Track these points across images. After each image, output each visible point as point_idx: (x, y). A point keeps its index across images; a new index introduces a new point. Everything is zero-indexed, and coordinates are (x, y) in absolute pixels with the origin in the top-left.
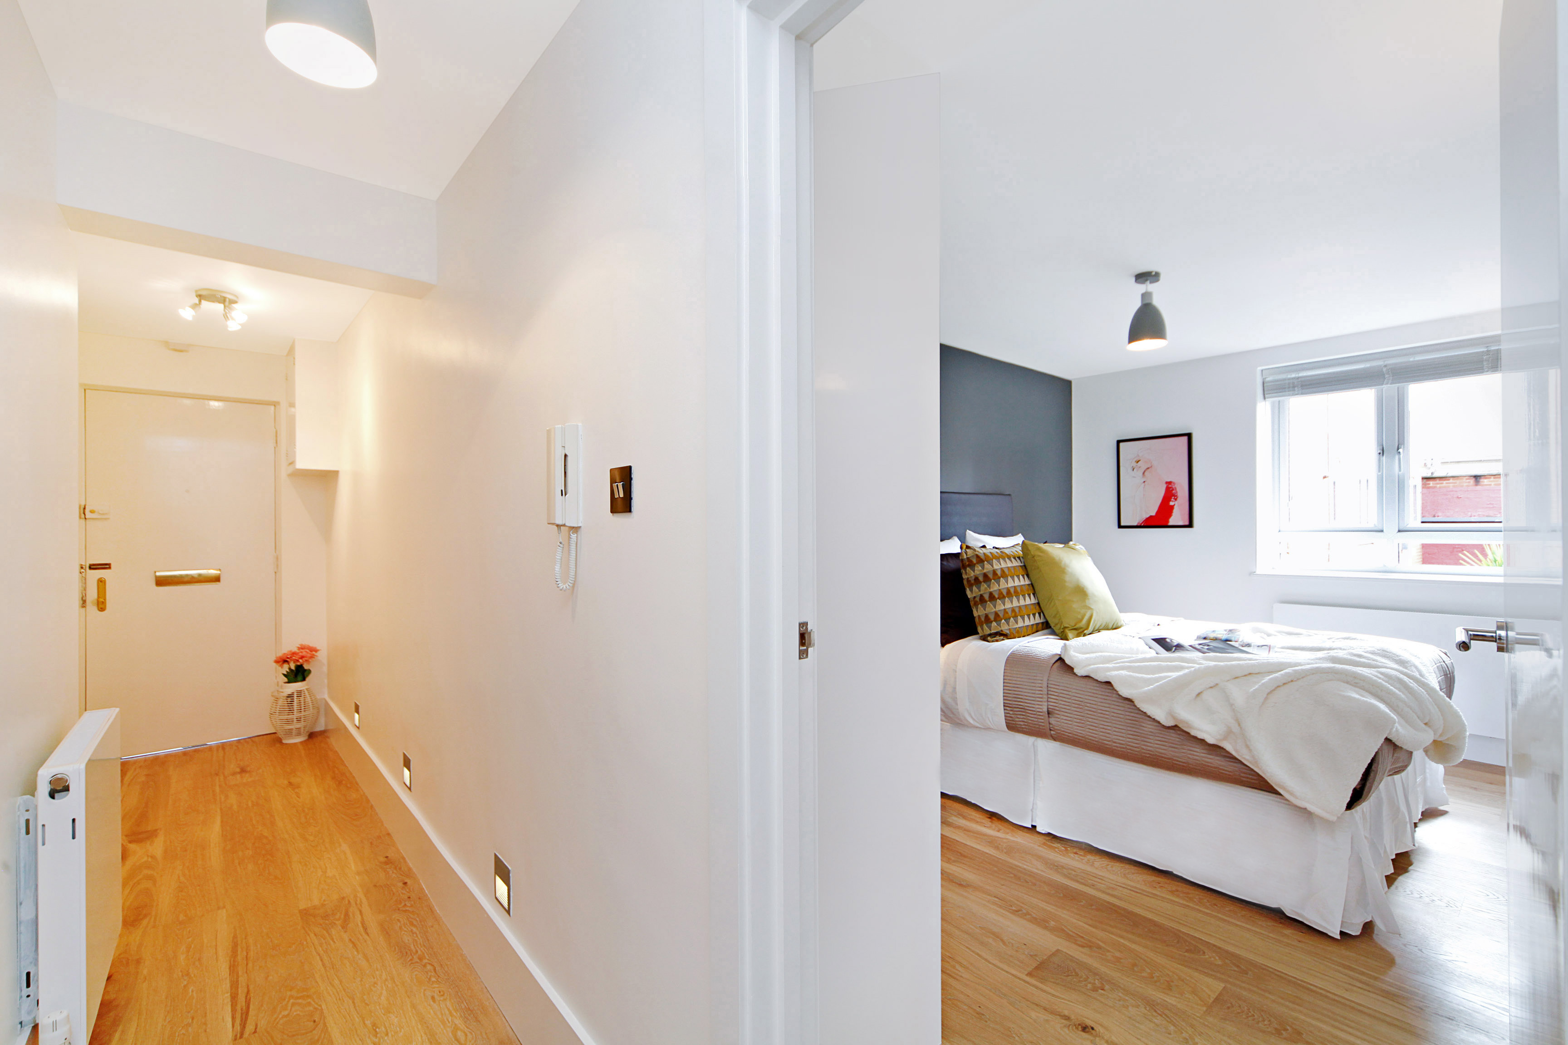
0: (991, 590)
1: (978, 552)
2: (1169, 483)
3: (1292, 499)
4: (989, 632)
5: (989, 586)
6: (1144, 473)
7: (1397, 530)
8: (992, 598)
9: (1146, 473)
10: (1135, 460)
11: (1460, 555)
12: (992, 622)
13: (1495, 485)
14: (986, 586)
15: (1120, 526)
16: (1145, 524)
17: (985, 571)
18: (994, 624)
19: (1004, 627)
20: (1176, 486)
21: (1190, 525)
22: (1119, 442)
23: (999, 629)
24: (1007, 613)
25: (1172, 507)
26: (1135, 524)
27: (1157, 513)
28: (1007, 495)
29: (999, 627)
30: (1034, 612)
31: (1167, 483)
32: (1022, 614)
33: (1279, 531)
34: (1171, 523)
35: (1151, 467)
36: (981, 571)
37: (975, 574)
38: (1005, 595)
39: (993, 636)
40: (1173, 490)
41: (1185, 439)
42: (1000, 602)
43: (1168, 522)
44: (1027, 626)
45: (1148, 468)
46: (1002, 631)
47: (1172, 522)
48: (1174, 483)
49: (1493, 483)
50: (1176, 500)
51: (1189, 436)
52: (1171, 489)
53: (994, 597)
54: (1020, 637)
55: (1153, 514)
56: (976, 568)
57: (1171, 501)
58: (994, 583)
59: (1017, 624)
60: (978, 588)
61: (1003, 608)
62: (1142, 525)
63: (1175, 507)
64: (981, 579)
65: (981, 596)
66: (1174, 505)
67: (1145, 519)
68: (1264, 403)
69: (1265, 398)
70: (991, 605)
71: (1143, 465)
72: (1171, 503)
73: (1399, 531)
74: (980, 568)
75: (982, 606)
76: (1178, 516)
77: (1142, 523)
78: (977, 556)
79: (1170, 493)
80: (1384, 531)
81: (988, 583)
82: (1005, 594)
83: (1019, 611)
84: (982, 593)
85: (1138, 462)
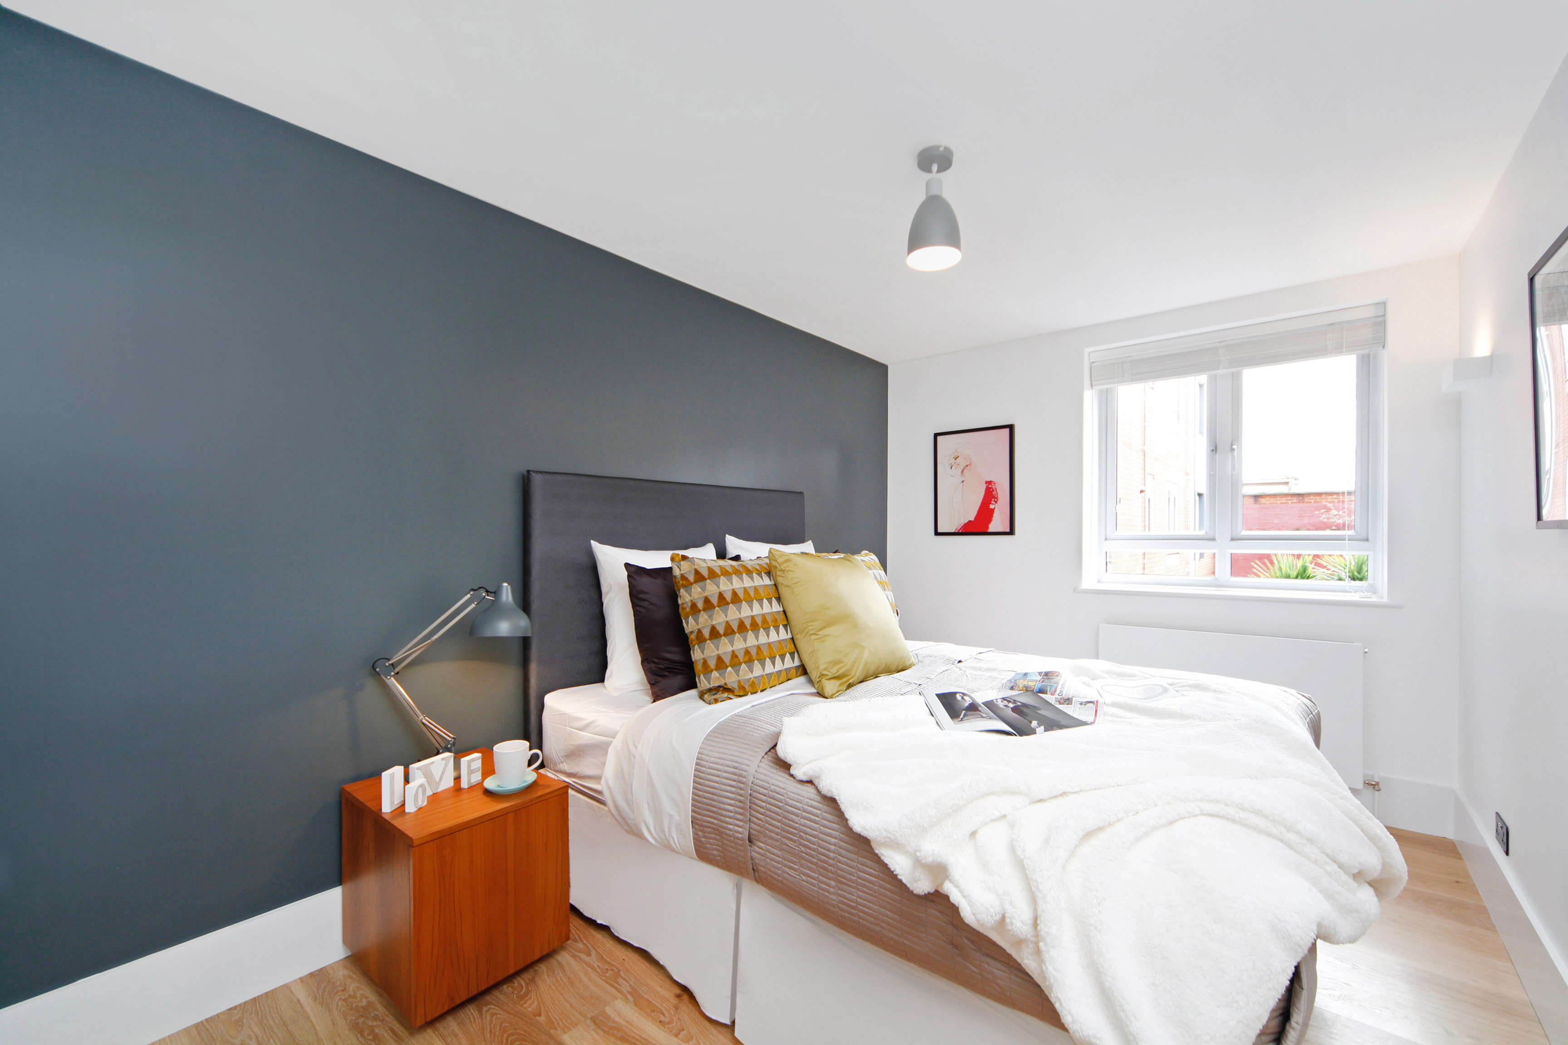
0: (714, 623)
1: (698, 565)
2: (989, 483)
3: (1120, 503)
4: (708, 686)
5: (711, 617)
6: (962, 472)
7: (1229, 538)
8: (714, 634)
9: (964, 472)
10: (953, 456)
11: (1253, 564)
12: (712, 671)
13: (1270, 503)
14: (706, 617)
15: (937, 533)
16: (963, 531)
17: (706, 594)
18: (715, 674)
19: (731, 678)
20: (996, 486)
21: (1011, 532)
22: (936, 435)
23: (721, 682)
24: (737, 657)
25: (992, 511)
26: (953, 531)
27: (976, 518)
28: (798, 493)
29: (721, 678)
30: (782, 653)
31: (987, 482)
32: (762, 657)
33: (1106, 539)
34: (991, 530)
35: (970, 464)
36: (700, 593)
37: (692, 599)
38: (736, 630)
39: (714, 692)
40: (993, 490)
41: (1007, 430)
42: (726, 641)
43: (988, 528)
44: (770, 674)
45: (967, 466)
46: (726, 684)
47: (992, 528)
48: (994, 483)
49: (1268, 502)
50: (996, 502)
51: (1011, 428)
52: (991, 490)
53: (718, 632)
54: (756, 692)
55: (972, 519)
56: (693, 590)
57: (991, 503)
58: (718, 612)
59: (752, 673)
60: (694, 620)
61: (732, 649)
62: (960, 531)
63: (995, 510)
64: (700, 605)
65: (699, 631)
66: (995, 508)
67: (963, 525)
68: (1091, 391)
69: (1092, 386)
70: (712, 645)
71: (962, 462)
72: (992, 507)
73: (1232, 540)
74: (699, 590)
75: (700, 648)
76: (998, 523)
77: (960, 529)
78: (697, 572)
79: (990, 495)
80: (1217, 539)
81: (710, 612)
82: (735, 628)
83: (757, 654)
84: (700, 626)
85: (956, 459)
